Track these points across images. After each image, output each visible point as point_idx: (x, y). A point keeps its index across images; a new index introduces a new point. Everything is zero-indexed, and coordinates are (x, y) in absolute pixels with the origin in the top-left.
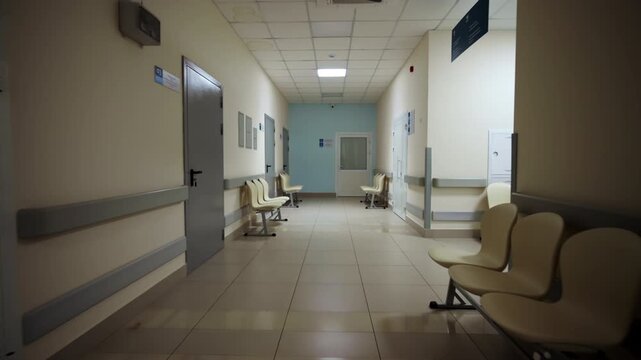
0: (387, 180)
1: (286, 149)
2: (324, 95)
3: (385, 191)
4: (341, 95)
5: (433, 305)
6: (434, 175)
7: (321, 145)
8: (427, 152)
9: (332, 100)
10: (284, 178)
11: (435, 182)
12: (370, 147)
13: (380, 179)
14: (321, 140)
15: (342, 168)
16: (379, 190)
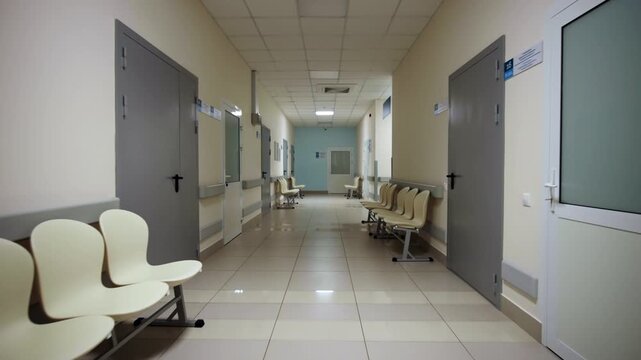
0: (361, 180)
1: (293, 159)
2: (320, 123)
3: (360, 187)
4: (331, 123)
5: (363, 222)
6: (379, 175)
7: (317, 156)
8: (376, 163)
9: (325, 126)
10: (293, 179)
11: (379, 179)
12: (352, 158)
13: (357, 179)
14: (317, 153)
15: (332, 173)
16: (356, 187)
